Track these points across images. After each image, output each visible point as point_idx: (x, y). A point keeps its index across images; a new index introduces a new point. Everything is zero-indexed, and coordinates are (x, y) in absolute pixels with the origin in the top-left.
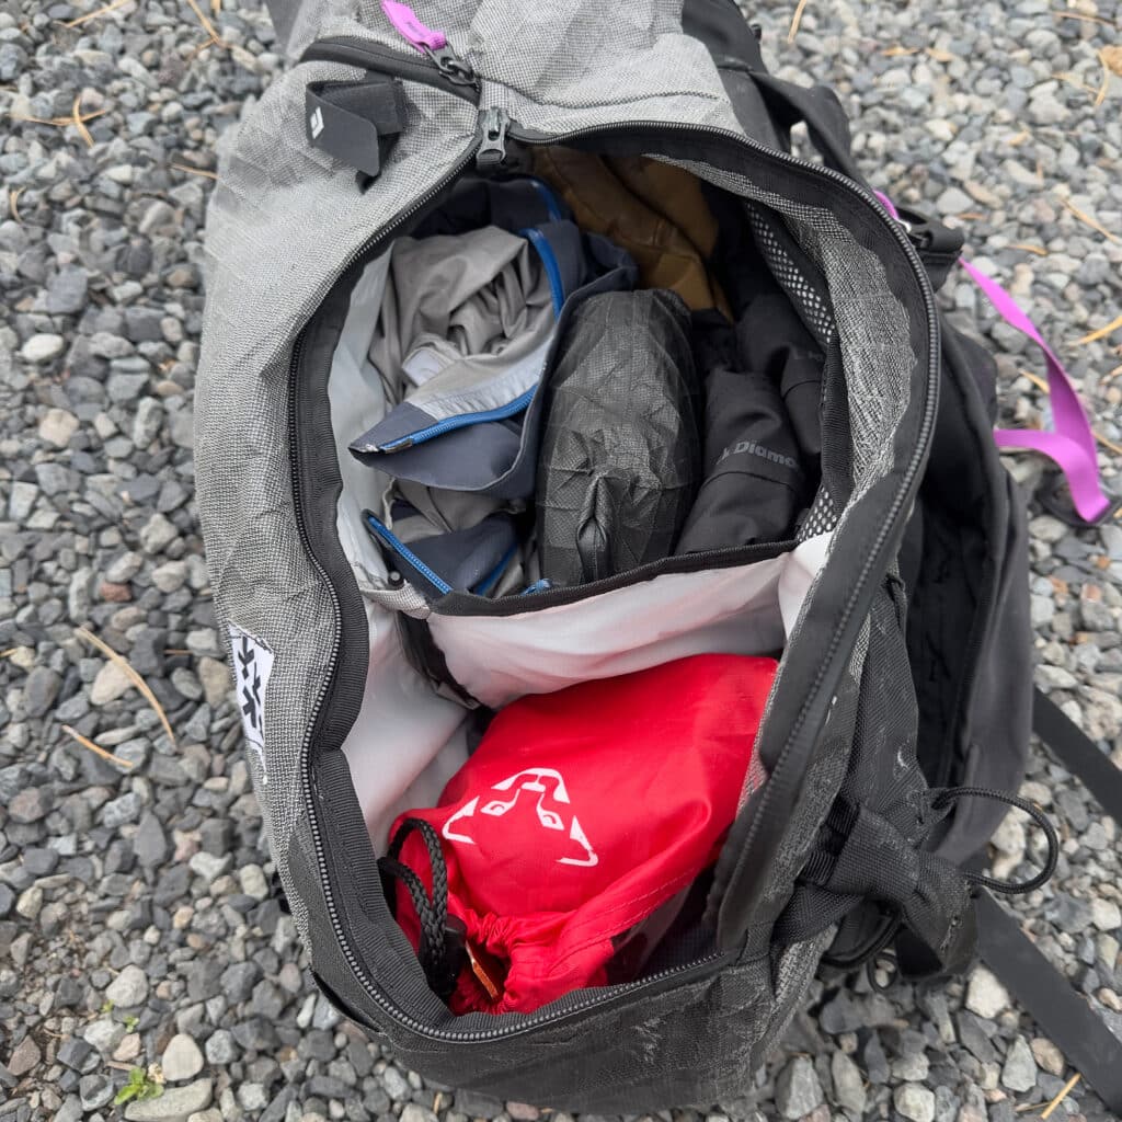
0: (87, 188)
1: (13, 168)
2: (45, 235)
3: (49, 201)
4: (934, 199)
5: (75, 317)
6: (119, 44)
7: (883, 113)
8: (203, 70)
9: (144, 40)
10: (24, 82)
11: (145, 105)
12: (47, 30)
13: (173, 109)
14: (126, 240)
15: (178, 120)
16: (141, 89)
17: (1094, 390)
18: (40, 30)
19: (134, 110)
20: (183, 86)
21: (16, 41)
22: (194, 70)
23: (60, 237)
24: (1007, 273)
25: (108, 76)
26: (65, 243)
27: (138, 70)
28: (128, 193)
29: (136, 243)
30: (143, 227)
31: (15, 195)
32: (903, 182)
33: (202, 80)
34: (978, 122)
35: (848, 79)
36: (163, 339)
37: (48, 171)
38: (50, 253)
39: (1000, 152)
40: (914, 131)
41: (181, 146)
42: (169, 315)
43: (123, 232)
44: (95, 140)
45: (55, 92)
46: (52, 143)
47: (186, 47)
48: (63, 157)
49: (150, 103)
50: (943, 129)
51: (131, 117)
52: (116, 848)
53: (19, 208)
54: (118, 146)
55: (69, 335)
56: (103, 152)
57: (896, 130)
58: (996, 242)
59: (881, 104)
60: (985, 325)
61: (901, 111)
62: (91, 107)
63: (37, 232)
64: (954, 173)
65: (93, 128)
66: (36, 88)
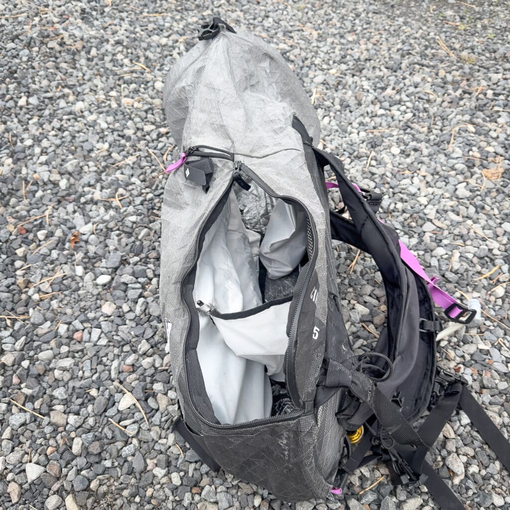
0: (120, 224)
1: (94, 216)
2: (105, 240)
3: (107, 228)
4: (421, 226)
5: (116, 269)
6: (131, 173)
7: (401, 195)
8: (161, 182)
9: (139, 171)
10: (98, 186)
11: (140, 195)
12: (106, 167)
13: (150, 196)
14: (134, 242)
15: (152, 199)
16: (139, 189)
17: (484, 297)
18: (103, 167)
19: (137, 196)
20: (154, 188)
21: (95, 172)
22: (157, 182)
23: (111, 240)
24: (450, 253)
25: (128, 184)
26: (113, 242)
27: (138, 182)
28: (134, 226)
29: (138, 243)
30: (140, 237)
31: (95, 225)
32: (409, 220)
33: (160, 186)
34: (437, 197)
35: (388, 183)
36: (147, 277)
37: (107, 217)
38: (107, 246)
39: (446, 209)
40: (413, 201)
41: (153, 209)
42: (149, 268)
43: (133, 239)
44: (123, 206)
45: (109, 190)
46: (108, 207)
47: (154, 174)
48: (112, 212)
49: (143, 193)
50: (424, 201)
51: (135, 199)
52: (126, 464)
53: (96, 230)
54: (131, 209)
55: (113, 275)
56: (125, 211)
57: (406, 202)
58: (445, 242)
59: (400, 192)
60: (442, 272)
61: (408, 195)
62: (122, 195)
63: (102, 239)
64: (428, 217)
65: (122, 202)
66: (102, 188)
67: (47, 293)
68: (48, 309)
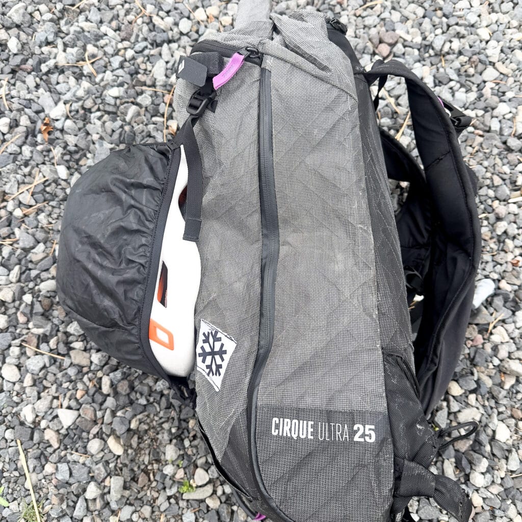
0: (99, 101)
1: (64, 91)
2: (84, 125)
3: (83, 108)
4: (481, 74)
6: (98, 18)
7: (458, 28)
8: (141, 30)
9: (109, 15)
10: (59, 42)
11: (116, 53)
12: (63, 11)
13: (130, 53)
14: (122, 127)
15: (134, 58)
16: (113, 43)
18: (60, 12)
19: (113, 56)
20: (133, 39)
21: (51, 20)
22: (135, 31)
23: (92, 126)
25: (98, 37)
26: (95, 126)
27: (111, 33)
28: (118, 102)
29: (127, 128)
30: (128, 118)
31: (68, 105)
32: (467, 66)
33: (141, 36)
34: (501, 28)
37: (80, 93)
38: (88, 134)
39: (512, 45)
40: (472, 37)
41: (137, 73)
43: (119, 123)
44: (98, 73)
45: (76, 49)
46: (79, 76)
47: (131, 17)
48: (85, 84)
49: (119, 50)
50: (485, 34)
51: (112, 59)
53: (70, 112)
54: (109, 76)
56: (102, 80)
57: (464, 37)
58: (509, 95)
59: (457, 24)
61: (466, 26)
62: (94, 56)
63: (81, 124)
64: (491, 59)
65: (96, 66)
66: (66, 45)
67: (31, 206)
68: (37, 227)
